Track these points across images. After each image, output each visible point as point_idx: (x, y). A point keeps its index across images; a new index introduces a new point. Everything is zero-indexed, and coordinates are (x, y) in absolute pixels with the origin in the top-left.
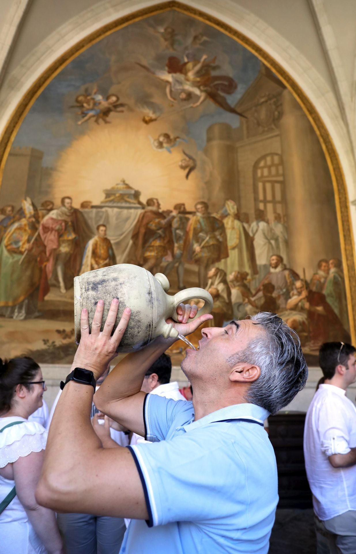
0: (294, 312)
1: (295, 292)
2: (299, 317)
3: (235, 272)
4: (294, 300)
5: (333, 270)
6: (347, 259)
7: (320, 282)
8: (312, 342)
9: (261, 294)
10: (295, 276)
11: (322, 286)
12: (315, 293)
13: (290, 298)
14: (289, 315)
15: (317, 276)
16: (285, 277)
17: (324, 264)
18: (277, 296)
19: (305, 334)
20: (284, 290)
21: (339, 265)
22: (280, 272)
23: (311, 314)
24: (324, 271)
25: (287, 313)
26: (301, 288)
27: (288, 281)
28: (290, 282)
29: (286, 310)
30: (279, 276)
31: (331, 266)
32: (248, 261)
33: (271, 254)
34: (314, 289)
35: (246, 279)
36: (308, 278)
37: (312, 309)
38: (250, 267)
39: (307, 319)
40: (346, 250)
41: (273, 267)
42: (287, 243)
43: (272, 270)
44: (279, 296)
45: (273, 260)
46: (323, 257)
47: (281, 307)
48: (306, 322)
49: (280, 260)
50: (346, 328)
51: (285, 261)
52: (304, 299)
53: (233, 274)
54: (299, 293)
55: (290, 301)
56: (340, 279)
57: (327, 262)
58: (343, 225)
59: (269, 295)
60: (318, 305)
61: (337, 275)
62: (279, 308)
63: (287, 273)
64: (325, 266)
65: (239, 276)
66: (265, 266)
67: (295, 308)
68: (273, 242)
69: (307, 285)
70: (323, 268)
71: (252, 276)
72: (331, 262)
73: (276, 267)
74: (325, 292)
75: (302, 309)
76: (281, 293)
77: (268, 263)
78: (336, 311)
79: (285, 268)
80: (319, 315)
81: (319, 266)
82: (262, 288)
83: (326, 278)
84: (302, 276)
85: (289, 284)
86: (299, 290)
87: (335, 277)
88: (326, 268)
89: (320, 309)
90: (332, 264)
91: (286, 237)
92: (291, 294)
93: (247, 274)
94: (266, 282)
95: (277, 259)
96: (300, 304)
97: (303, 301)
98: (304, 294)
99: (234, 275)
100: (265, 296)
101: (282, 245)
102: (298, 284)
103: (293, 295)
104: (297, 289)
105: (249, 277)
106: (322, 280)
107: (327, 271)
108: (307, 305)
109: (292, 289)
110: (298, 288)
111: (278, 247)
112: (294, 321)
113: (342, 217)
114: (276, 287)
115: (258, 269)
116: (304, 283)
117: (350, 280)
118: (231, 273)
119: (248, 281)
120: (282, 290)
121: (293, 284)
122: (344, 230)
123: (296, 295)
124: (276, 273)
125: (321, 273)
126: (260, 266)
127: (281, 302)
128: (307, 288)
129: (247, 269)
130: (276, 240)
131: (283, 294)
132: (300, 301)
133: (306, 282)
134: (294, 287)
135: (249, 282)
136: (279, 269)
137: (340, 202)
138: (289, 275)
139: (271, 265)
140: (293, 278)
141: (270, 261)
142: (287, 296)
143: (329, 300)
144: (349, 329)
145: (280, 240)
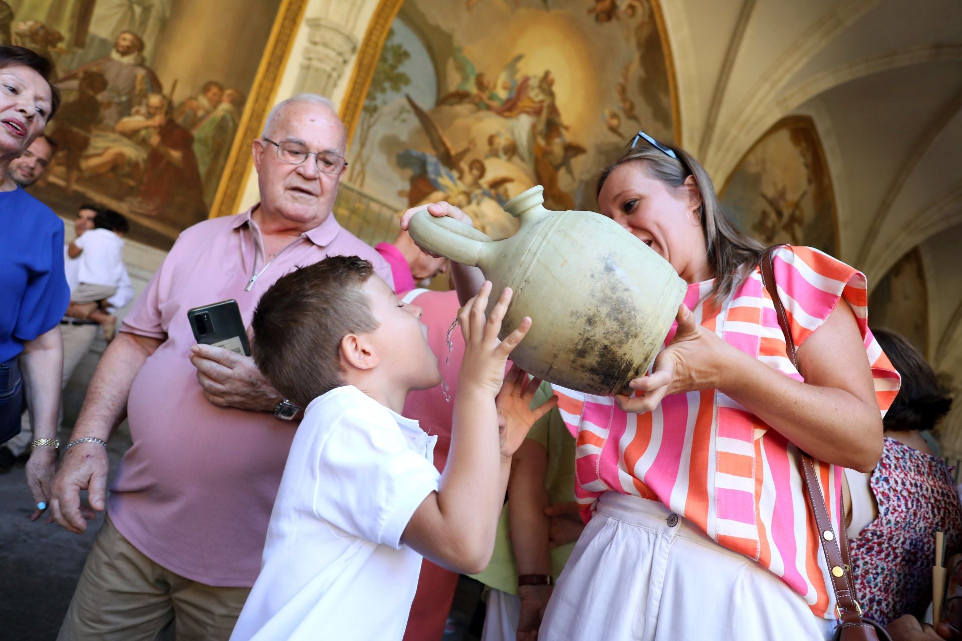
0: (126, 141)
1: (143, 110)
2: (131, 151)
3: (36, 22)
4: (135, 121)
5: (225, 107)
6: (256, 101)
7: (195, 114)
8: (139, 199)
9: (74, 84)
10: (155, 85)
11: (195, 121)
12: (178, 126)
13: (129, 115)
14: (114, 141)
15: (195, 104)
16: (135, 78)
17: (214, 90)
18: (105, 101)
19: (132, 183)
20: (124, 99)
21: (239, 103)
22: (128, 65)
23: (155, 157)
24: (210, 100)
25: (113, 136)
26: (157, 108)
27: (138, 87)
28: (141, 90)
29: (113, 130)
30: (125, 72)
31: (225, 97)
32: (73, 16)
33: (125, 28)
34: (180, 120)
35: (54, 46)
36: (177, 98)
37: (163, 150)
38: (71, 29)
39: (144, 161)
40: (261, 86)
41: (118, 51)
42: (165, 27)
43: (115, 55)
44: (109, 104)
45: (125, 39)
46: (217, 77)
47: (106, 122)
48: (142, 166)
49: (138, 46)
50: (207, 200)
51: (147, 52)
52: (155, 127)
53: (30, 23)
54: (150, 115)
55: (126, 120)
56: (231, 125)
57: (221, 89)
58: (275, 47)
59: (91, 93)
60: (175, 147)
61: (228, 116)
62: (100, 122)
63: (141, 73)
64: (215, 94)
65: (41, 33)
66: (103, 42)
67: (131, 135)
68: (138, 10)
69: (169, 107)
70: (210, 94)
71: (69, 46)
72: (228, 92)
73: (125, 52)
74: (197, 133)
75: (144, 143)
76: (116, 100)
77: (111, 40)
78: (202, 170)
79: (141, 63)
80: (170, 164)
81: (206, 89)
82: (81, 75)
83: (208, 113)
84: (166, 90)
85: (137, 92)
86: (152, 111)
87: (223, 119)
88: (216, 98)
89: (176, 154)
90: (229, 95)
91: (168, 14)
92: (134, 110)
93: (60, 39)
94: (94, 69)
95: (132, 42)
96: (143, 133)
97: (151, 130)
98: (158, 120)
99: (31, 27)
100: (81, 90)
101: (152, 23)
102: (155, 100)
103: (138, 113)
104: (148, 106)
105: (61, 45)
106: (200, 113)
107: (216, 104)
108: (155, 140)
109: (140, 104)
110: (152, 107)
111: (144, 23)
112: (121, 155)
113: (280, 33)
114: (110, 86)
115: (88, 40)
116: (165, 103)
117: (245, 135)
118: (25, 20)
119: (56, 50)
120: (119, 95)
121: (144, 95)
122: (273, 54)
123: (143, 115)
124: (120, 64)
125: (203, 101)
126: (94, 38)
127: (108, 115)
128: (167, 113)
129: (64, 29)
130: (147, 9)
131: (119, 104)
132: (147, 128)
133: (170, 103)
134: (144, 101)
135: (59, 54)
136: (128, 60)
137: (288, 10)
138: (143, 78)
139: (116, 45)
140: (148, 86)
141: (118, 38)
142: (126, 110)
143: (197, 148)
144: (211, 204)
145: (154, 14)
